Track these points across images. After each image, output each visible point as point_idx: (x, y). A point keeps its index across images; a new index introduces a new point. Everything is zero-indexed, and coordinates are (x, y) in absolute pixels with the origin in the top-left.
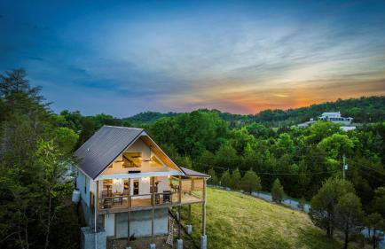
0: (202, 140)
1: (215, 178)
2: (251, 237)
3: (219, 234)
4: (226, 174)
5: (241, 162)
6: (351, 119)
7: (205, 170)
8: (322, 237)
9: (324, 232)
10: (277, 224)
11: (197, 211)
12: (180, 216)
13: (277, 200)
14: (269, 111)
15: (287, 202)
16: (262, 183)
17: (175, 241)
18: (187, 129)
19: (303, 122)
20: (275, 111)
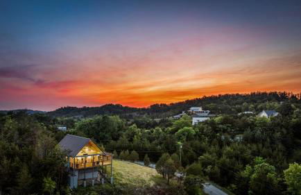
0: (110, 133)
1: (117, 155)
2: (130, 178)
3: (117, 177)
4: (122, 153)
5: (130, 146)
6: (208, 111)
7: (111, 151)
8: (160, 178)
9: (162, 176)
10: (143, 173)
11: (108, 169)
12: (102, 171)
13: (146, 165)
14: (157, 105)
15: (151, 165)
16: (139, 157)
17: (101, 179)
18: (101, 127)
19: (178, 114)
20: (161, 105)
